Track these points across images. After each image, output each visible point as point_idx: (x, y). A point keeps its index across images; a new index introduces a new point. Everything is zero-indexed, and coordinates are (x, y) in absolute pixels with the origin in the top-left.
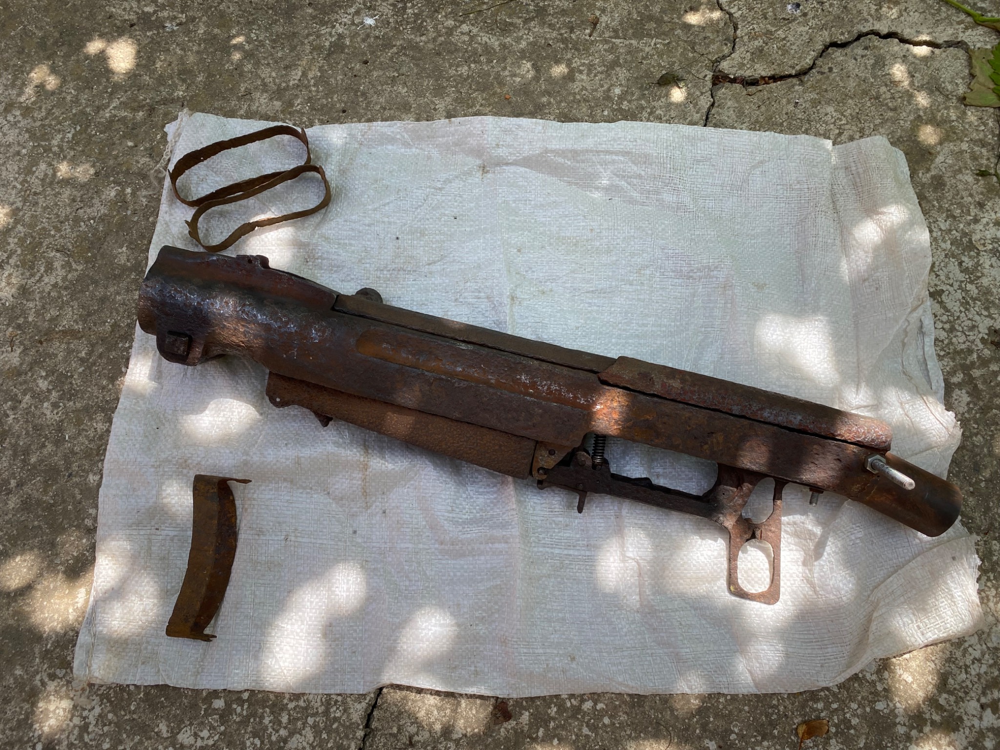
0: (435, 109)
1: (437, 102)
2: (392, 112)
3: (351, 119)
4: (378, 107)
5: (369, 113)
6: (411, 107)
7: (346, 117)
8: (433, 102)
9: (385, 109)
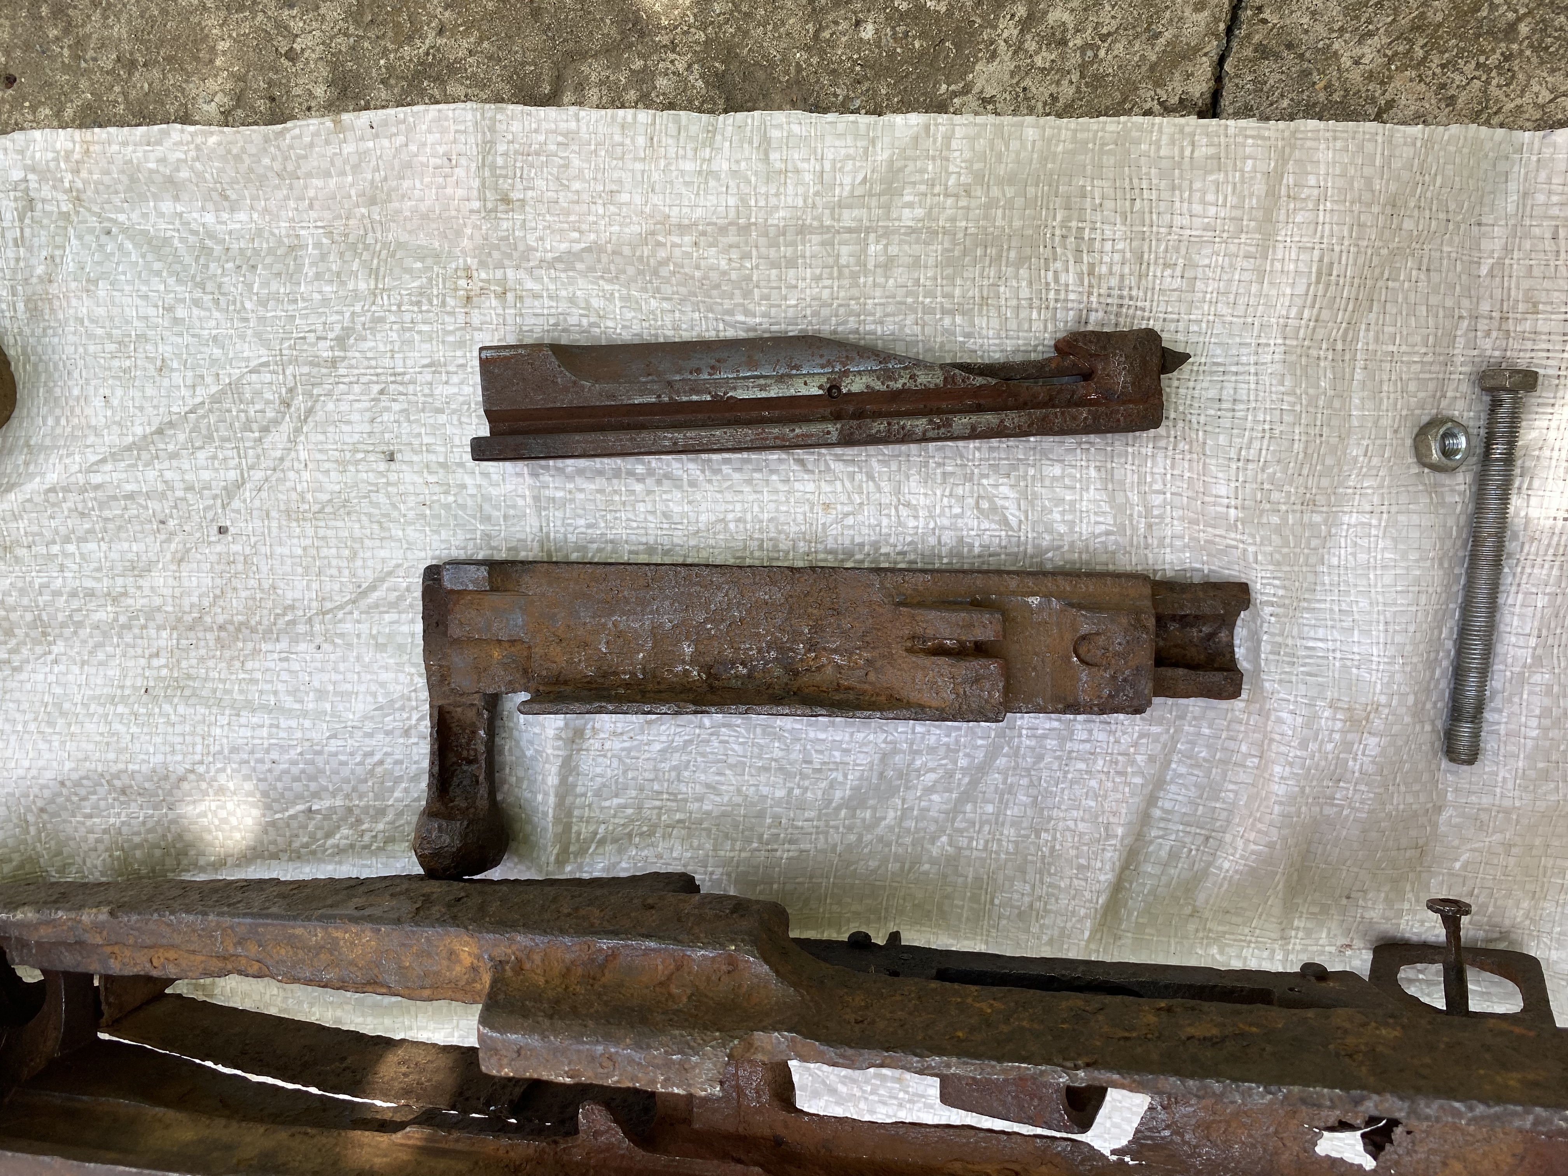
0: (292, 56)
1: (296, 26)
2: (156, 73)
3: (34, 109)
4: (108, 61)
5: (84, 84)
6: (213, 50)
7: (16, 104)
8: (282, 27)
9: (133, 63)
